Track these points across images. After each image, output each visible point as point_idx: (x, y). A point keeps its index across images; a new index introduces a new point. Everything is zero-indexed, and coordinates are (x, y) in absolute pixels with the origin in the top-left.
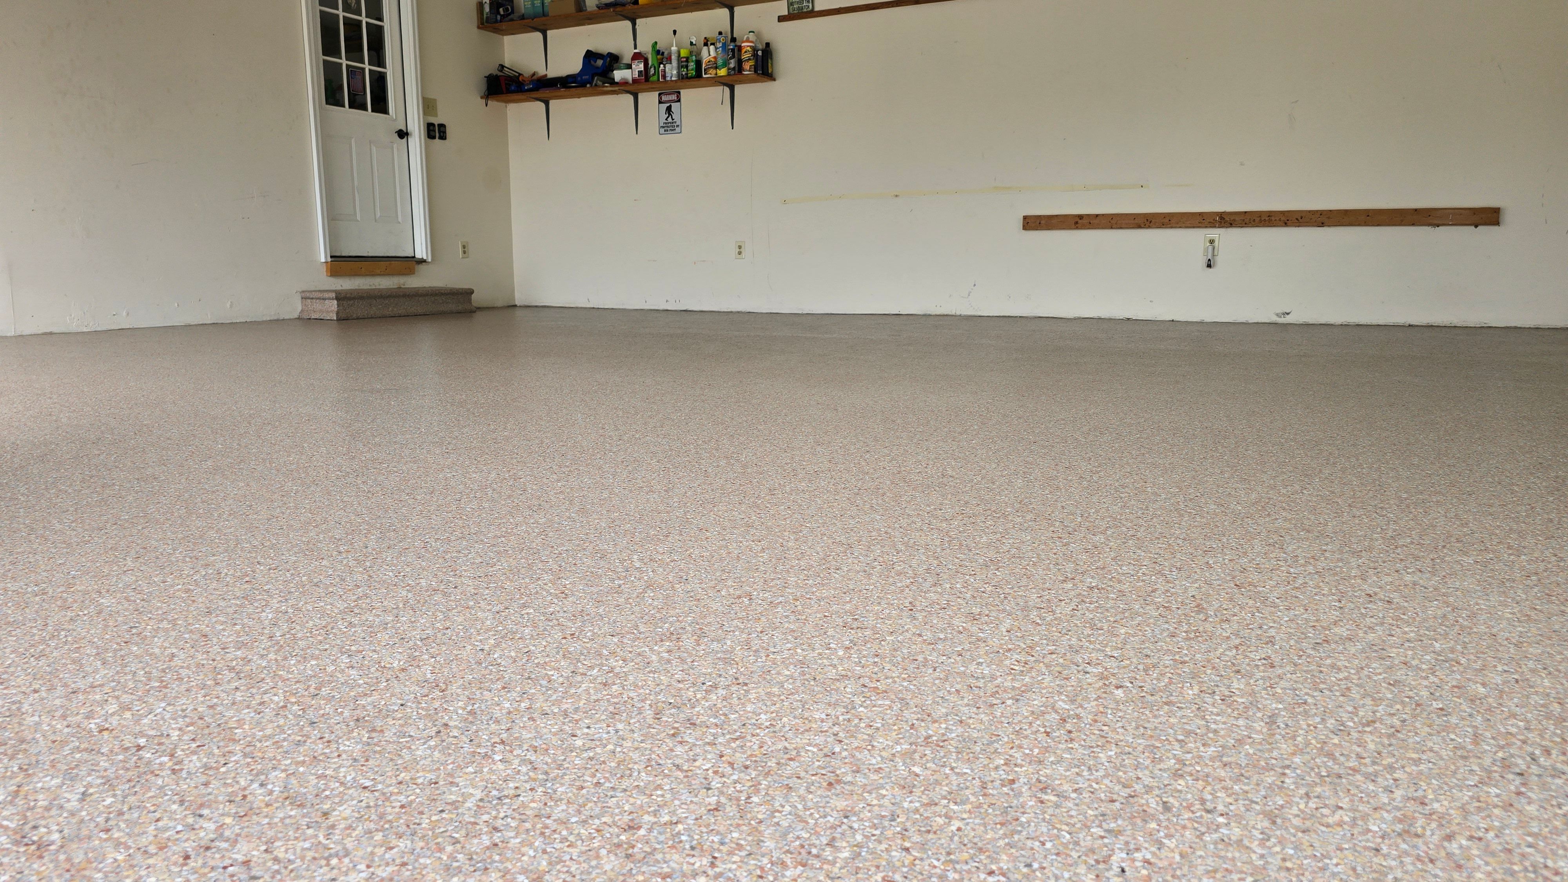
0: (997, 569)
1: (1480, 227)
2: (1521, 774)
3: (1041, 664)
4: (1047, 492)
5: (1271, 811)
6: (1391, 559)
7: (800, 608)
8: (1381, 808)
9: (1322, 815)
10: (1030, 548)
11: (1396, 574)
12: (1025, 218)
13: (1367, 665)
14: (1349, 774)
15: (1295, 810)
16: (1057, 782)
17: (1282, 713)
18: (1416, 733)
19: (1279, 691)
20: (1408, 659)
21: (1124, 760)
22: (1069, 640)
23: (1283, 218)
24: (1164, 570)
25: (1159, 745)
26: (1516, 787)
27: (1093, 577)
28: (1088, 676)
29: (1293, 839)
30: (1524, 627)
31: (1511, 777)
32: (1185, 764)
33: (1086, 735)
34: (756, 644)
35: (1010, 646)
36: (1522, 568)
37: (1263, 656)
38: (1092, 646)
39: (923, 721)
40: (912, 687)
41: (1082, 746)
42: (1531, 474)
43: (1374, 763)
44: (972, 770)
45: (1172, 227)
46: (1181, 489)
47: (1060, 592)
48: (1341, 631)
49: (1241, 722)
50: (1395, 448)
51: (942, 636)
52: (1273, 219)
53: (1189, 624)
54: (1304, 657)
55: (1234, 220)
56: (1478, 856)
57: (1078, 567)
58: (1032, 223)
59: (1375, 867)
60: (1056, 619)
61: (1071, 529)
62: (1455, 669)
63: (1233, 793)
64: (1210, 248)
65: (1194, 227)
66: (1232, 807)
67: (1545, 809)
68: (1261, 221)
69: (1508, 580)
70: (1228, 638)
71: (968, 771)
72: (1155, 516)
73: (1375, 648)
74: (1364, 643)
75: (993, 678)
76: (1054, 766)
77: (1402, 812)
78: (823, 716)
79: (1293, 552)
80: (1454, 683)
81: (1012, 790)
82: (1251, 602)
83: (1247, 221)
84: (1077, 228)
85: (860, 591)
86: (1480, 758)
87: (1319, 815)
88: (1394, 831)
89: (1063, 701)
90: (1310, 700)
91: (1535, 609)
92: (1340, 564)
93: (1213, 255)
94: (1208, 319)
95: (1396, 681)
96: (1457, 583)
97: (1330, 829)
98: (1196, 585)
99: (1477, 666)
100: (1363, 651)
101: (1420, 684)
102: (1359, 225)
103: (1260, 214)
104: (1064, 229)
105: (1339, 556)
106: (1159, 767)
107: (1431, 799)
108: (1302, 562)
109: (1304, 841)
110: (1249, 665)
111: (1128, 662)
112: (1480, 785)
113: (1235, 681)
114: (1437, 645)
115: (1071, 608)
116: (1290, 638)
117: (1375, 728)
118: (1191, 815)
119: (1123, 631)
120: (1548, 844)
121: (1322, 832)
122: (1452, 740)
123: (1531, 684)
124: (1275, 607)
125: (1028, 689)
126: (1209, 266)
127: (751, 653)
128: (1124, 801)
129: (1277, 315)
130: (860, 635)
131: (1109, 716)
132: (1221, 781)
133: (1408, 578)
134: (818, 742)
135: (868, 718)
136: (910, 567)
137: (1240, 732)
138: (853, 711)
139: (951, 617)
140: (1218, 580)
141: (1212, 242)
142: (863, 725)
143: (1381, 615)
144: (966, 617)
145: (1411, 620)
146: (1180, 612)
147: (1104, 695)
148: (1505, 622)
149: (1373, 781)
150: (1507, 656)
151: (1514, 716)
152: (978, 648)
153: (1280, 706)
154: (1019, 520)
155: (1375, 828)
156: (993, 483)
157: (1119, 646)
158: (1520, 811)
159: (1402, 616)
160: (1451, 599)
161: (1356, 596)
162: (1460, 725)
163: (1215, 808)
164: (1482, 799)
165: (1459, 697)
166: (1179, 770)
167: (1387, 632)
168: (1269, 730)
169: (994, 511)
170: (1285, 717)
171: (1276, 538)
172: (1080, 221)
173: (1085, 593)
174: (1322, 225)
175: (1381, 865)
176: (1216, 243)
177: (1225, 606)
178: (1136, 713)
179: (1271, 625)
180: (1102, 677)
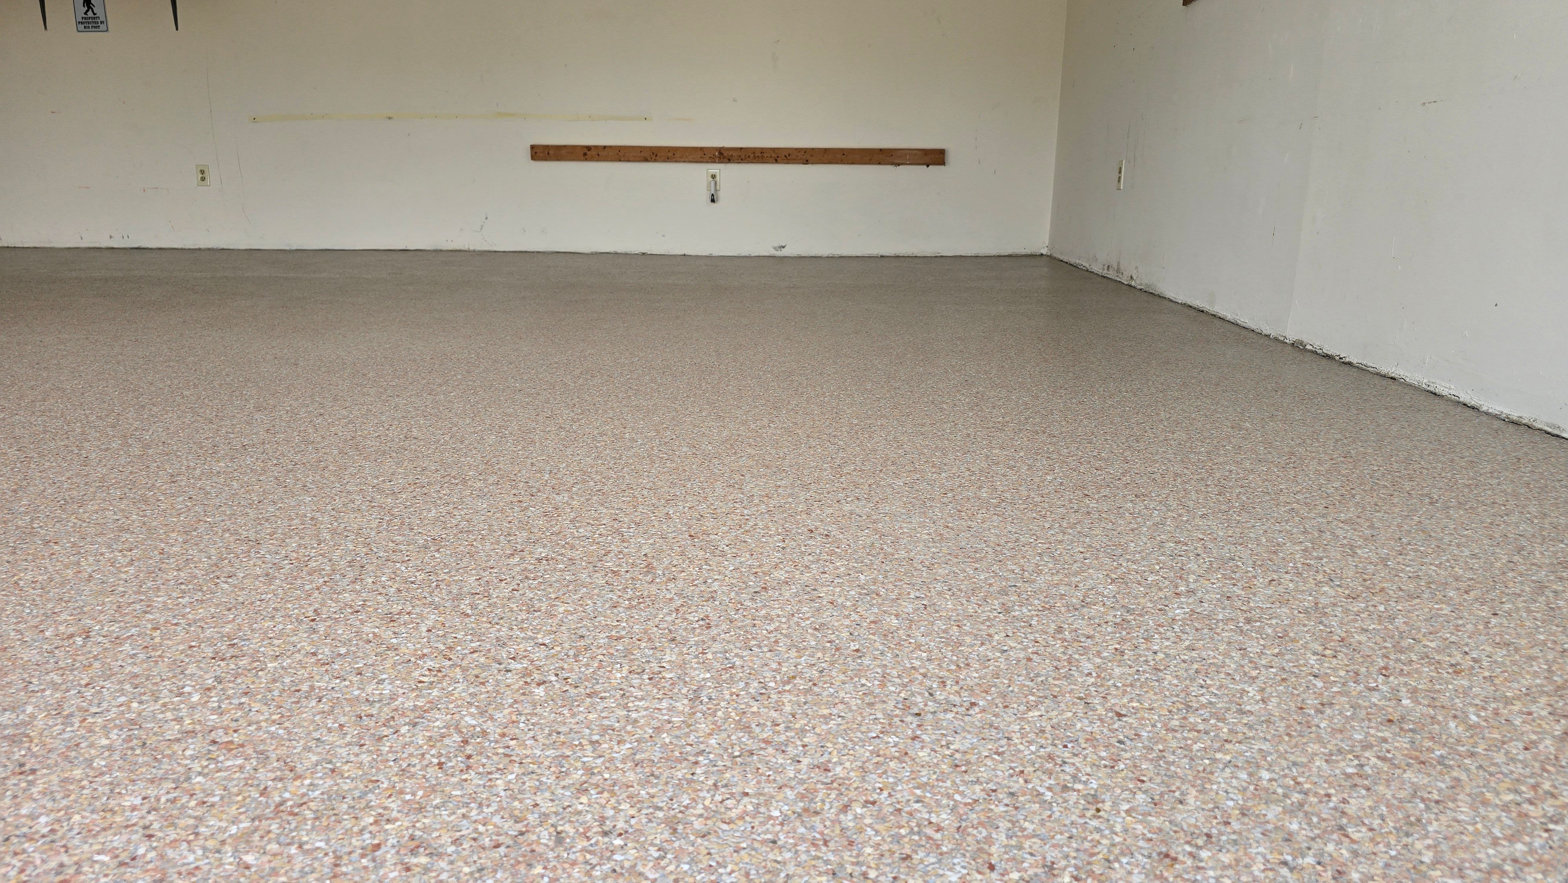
0: (438, 550)
1: (930, 167)
2: (918, 715)
3: (458, 670)
4: (519, 448)
5: (675, 816)
6: (835, 489)
7: (157, 640)
8: (786, 785)
9: (726, 808)
10: (483, 518)
11: (837, 504)
12: (533, 147)
13: (798, 610)
14: (761, 749)
15: (699, 810)
16: (435, 834)
17: (709, 684)
18: (832, 684)
19: (710, 656)
20: (835, 597)
21: (524, 783)
22: (499, 631)
23: (774, 155)
24: (622, 527)
25: (569, 753)
26: (913, 731)
27: (544, 547)
28: (509, 674)
29: (691, 849)
30: (936, 547)
31: (909, 719)
32: (593, 774)
33: (488, 757)
34: (72, 703)
35: (425, 651)
36: (942, 486)
37: (702, 616)
38: (523, 635)
39: (281, 779)
40: (281, 732)
41: (480, 774)
42: (958, 391)
43: (788, 728)
44: (328, 842)
45: (676, 161)
46: (658, 431)
47: (504, 570)
48: (780, 575)
49: (664, 704)
50: (853, 374)
51: (343, 651)
52: (765, 155)
53: (634, 589)
54: (741, 611)
55: (732, 156)
56: (870, 826)
57: (531, 536)
58: (541, 153)
59: (769, 865)
60: (490, 605)
61: (535, 490)
62: (875, 602)
63: (639, 801)
64: (713, 183)
65: (696, 162)
66: (633, 821)
67: (936, 752)
68: (755, 158)
69: (929, 499)
70: (671, 599)
71: (322, 844)
72: (627, 464)
73: (808, 589)
74: (798, 586)
75: (393, 698)
76: (437, 812)
77: (805, 786)
78: (138, 801)
79: (750, 492)
80: (872, 618)
81: (374, 860)
82: (702, 553)
83: (743, 157)
84: (586, 160)
85: (252, 603)
86: (884, 702)
87: (723, 810)
88: (794, 813)
89: (472, 715)
90: (738, 662)
91: (948, 527)
92: (790, 500)
93: (716, 190)
94: (716, 253)
95: (822, 625)
96: (887, 508)
97: (732, 826)
98: (651, 541)
99: (893, 596)
100: (797, 595)
101: (842, 625)
102: (837, 163)
103: (753, 150)
104: (573, 160)
105: (791, 491)
106: (563, 783)
107: (835, 763)
108: (757, 501)
109: (702, 848)
110: (686, 629)
111: (558, 649)
112: (881, 735)
113: (668, 651)
114: (862, 577)
115: (510, 589)
116: (730, 591)
117: (795, 685)
118: (585, 843)
119: (561, 610)
120: (934, 794)
121: (724, 831)
122: (863, 685)
123: (937, 608)
124: (722, 556)
125: (433, 705)
126: (713, 201)
127: (59, 721)
128: (511, 842)
129: (775, 248)
130: (233, 666)
131: (521, 725)
132: (628, 787)
133: (847, 508)
134: (115, 844)
135: (204, 791)
136: (330, 561)
137: (660, 717)
138: (185, 785)
139: (362, 622)
140: (674, 531)
141: (713, 177)
142: (193, 803)
143: (818, 552)
144: (382, 619)
145: (843, 554)
146: (628, 576)
147: (522, 698)
148: (922, 544)
149: (783, 751)
150: (919, 581)
151: (919, 647)
152: (385, 659)
153: (708, 675)
154: (479, 484)
155: (776, 813)
156: (462, 442)
157: (554, 629)
158: (914, 760)
159: (836, 550)
160: (880, 526)
161: (799, 534)
162: (871, 667)
163: (614, 826)
164: (881, 752)
165: (874, 634)
166: (585, 782)
167: (821, 570)
168: (691, 708)
169: (454, 477)
170: (710, 687)
171: (737, 477)
172: (588, 153)
173: (532, 567)
174: (807, 162)
175: (776, 861)
176: (718, 178)
177: (675, 563)
178: (553, 715)
179: (716, 577)
180: (526, 673)
